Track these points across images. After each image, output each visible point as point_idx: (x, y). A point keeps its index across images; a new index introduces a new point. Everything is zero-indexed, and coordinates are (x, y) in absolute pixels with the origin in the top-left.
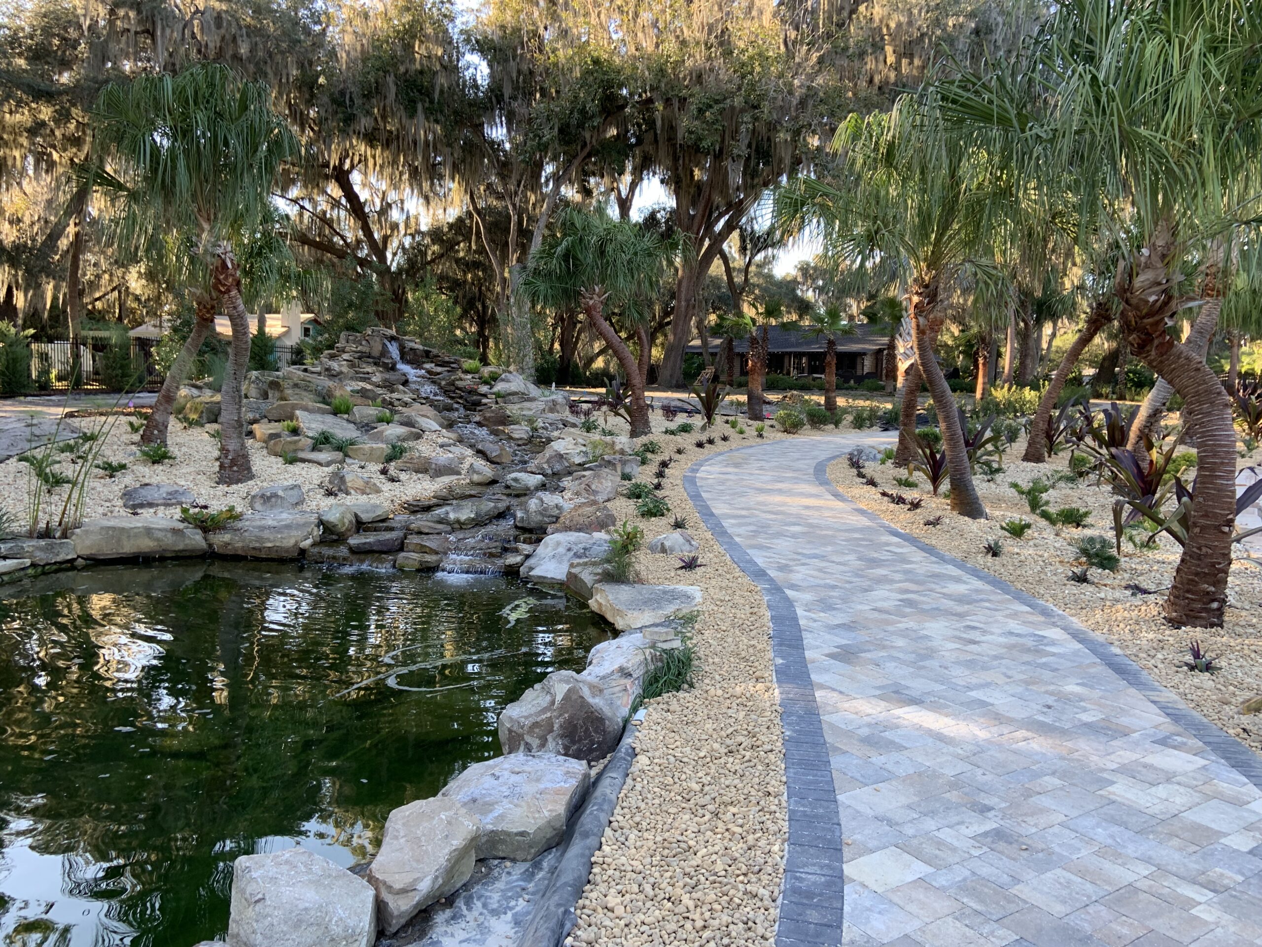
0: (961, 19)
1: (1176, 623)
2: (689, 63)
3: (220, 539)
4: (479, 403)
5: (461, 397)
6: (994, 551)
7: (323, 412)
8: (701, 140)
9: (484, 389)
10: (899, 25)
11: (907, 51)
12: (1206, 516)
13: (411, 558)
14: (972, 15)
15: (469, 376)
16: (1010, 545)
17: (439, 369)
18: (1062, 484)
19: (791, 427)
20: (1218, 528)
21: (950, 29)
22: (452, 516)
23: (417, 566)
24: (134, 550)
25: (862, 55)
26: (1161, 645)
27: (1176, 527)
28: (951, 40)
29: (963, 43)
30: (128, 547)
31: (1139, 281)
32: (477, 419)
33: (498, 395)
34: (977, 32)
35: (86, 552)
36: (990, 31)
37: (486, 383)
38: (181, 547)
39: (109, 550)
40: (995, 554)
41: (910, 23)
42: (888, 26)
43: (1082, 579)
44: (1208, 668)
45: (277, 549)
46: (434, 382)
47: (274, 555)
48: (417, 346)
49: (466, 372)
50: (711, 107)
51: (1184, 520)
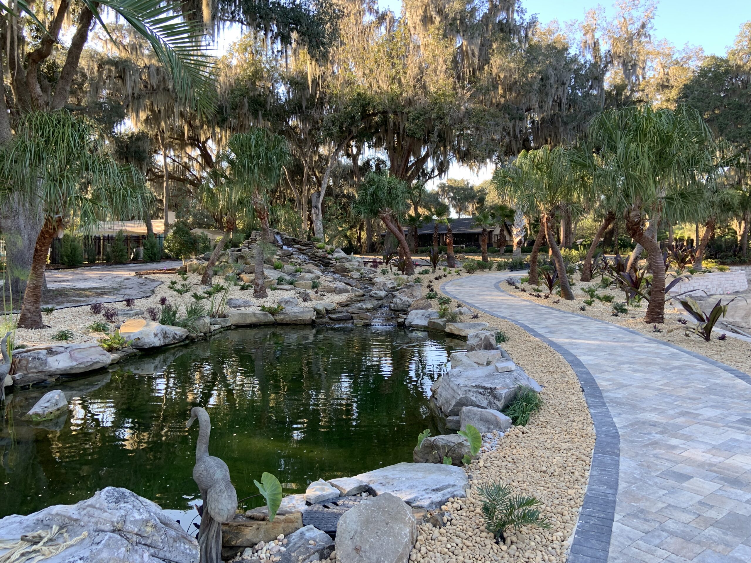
0: (535, 74)
1: (648, 322)
2: (405, 95)
3: (279, 317)
4: (329, 263)
5: (320, 260)
6: (583, 309)
7: (271, 269)
8: (415, 134)
9: (330, 256)
10: (505, 77)
11: (509, 88)
12: (656, 287)
13: (359, 322)
14: (540, 72)
15: (321, 251)
16: (588, 308)
17: (304, 248)
18: (600, 289)
19: (470, 270)
20: (660, 291)
21: (529, 79)
22: (364, 307)
23: (362, 324)
24: (251, 322)
25: (488, 90)
26: (644, 328)
27: (647, 295)
28: (531, 85)
29: (536, 86)
30: (248, 321)
31: (632, 214)
32: (332, 270)
33: (337, 259)
34: (542, 79)
35: (234, 323)
36: (548, 79)
37: (329, 253)
38: (266, 320)
39: (242, 322)
40: (584, 310)
41: (511, 76)
42: (499, 77)
43: (616, 315)
44: (659, 331)
45: (304, 320)
46: (304, 254)
47: (302, 323)
48: (288, 237)
49: (318, 248)
50: (419, 118)
51: (649, 293)
